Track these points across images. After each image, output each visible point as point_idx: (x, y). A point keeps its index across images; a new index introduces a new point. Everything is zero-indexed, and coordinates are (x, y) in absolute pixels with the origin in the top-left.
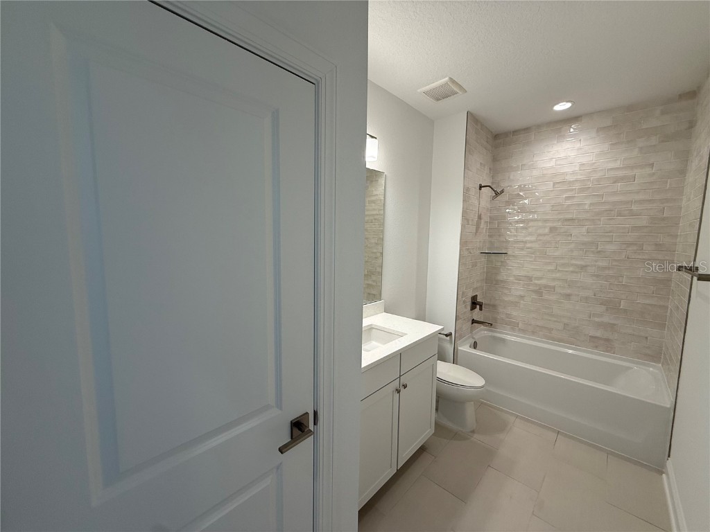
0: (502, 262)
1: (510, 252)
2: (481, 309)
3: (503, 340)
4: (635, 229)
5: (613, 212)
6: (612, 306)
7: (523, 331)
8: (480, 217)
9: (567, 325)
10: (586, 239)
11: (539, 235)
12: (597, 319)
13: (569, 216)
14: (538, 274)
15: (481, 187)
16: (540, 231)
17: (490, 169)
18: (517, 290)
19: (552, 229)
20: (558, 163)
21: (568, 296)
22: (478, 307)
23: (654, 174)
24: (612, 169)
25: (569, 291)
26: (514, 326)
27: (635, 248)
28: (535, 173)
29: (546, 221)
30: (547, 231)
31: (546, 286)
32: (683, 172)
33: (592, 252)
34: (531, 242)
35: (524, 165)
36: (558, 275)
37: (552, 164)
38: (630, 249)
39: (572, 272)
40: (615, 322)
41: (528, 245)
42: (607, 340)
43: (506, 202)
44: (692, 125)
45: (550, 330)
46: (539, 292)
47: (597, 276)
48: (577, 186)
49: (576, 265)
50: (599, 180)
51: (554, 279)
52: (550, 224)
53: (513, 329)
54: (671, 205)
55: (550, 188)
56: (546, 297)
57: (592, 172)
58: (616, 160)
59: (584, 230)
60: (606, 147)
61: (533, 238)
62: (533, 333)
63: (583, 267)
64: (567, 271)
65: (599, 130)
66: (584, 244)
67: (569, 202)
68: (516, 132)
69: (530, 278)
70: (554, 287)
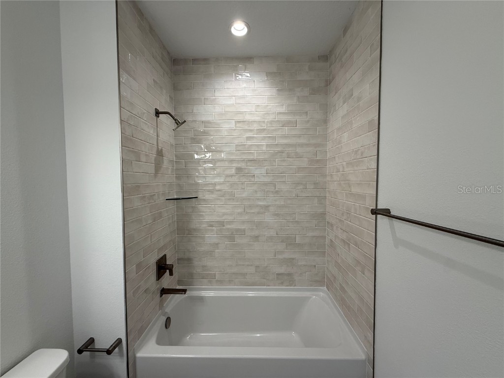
0: (192, 207)
1: (200, 196)
2: (171, 274)
3: (201, 299)
4: (300, 169)
5: (284, 154)
6: (289, 242)
7: (220, 282)
8: (160, 153)
9: (259, 266)
10: (267, 180)
11: (227, 176)
12: (280, 257)
13: (251, 157)
14: (230, 218)
15: (158, 113)
16: (228, 172)
17: (171, 97)
18: (211, 237)
19: (239, 170)
20: (238, 101)
21: (256, 238)
22: (168, 271)
23: (308, 121)
24: (280, 113)
25: (256, 233)
26: (210, 279)
27: (301, 187)
28: (218, 109)
29: (232, 161)
30: (233, 171)
31: (237, 230)
32: (325, 121)
33: (272, 192)
34: (220, 184)
35: (207, 99)
36: (246, 217)
37: (232, 101)
38: (298, 188)
39: (259, 213)
40: (292, 256)
41: (218, 187)
42: (289, 275)
43: (192, 139)
44: (328, 83)
45: (244, 275)
46: (231, 238)
47: (277, 215)
48: (255, 127)
49: (261, 206)
50: (271, 122)
51: (243, 222)
52: (235, 165)
53: (210, 282)
54: (320, 149)
55: (233, 125)
56: (238, 240)
57: (265, 114)
58: (282, 105)
59: (263, 171)
60: (274, 91)
61: (222, 180)
62: (230, 282)
63: (267, 207)
64: (253, 213)
65: (268, 74)
66: (266, 184)
67: (249, 143)
68: (195, 60)
69: (222, 223)
70: (244, 230)
